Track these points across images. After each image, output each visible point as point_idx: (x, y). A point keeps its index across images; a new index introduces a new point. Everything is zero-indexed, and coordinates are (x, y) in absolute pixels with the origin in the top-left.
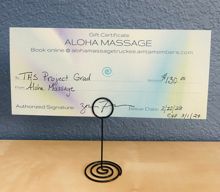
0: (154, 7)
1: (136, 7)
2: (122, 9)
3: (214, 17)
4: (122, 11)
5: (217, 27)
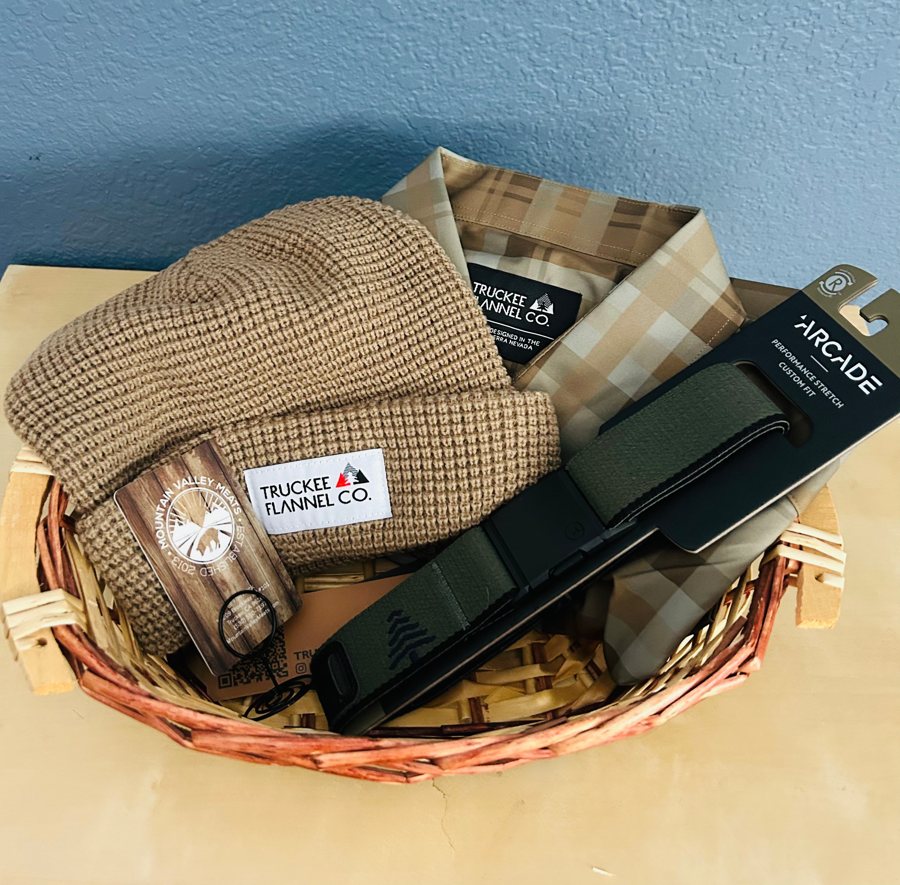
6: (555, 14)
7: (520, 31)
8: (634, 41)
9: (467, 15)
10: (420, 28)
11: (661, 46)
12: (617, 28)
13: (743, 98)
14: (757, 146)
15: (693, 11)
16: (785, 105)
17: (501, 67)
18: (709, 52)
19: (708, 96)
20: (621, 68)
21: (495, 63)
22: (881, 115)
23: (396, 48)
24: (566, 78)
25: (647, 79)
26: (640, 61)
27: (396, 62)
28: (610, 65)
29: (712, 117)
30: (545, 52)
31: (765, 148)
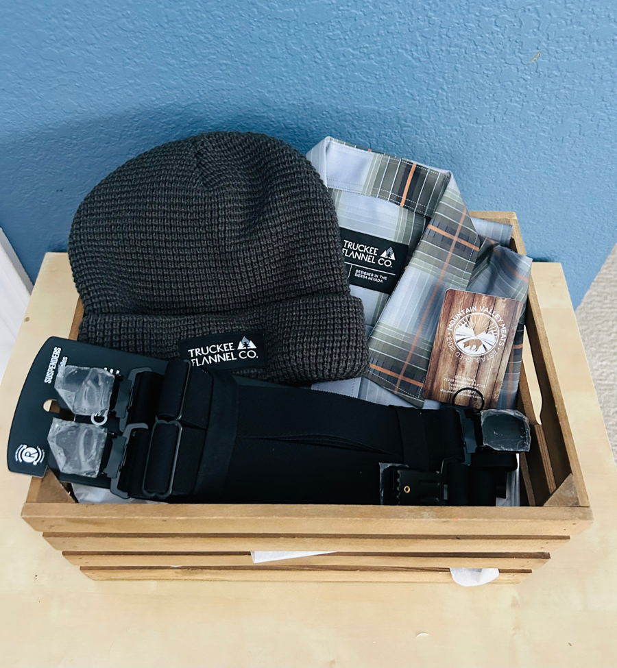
0: (393, 92)
1: (362, 91)
2: (336, 95)
3: (499, 106)
4: (335, 97)
5: (501, 121)
6: (367, 100)
7: (346, 109)
8: (415, 113)
9: (314, 102)
10: (286, 109)
11: (431, 115)
12: (404, 106)
13: (483, 144)
14: (493, 171)
15: (450, 95)
16: (509, 147)
17: (336, 130)
18: (460, 118)
19: (461, 142)
20: (408, 129)
21: (332, 128)
22: (567, 151)
23: (273, 122)
24: (375, 135)
25: (424, 134)
26: (420, 125)
27: (273, 129)
28: (401, 127)
29: (465, 155)
30: (362, 121)
31: (498, 172)
